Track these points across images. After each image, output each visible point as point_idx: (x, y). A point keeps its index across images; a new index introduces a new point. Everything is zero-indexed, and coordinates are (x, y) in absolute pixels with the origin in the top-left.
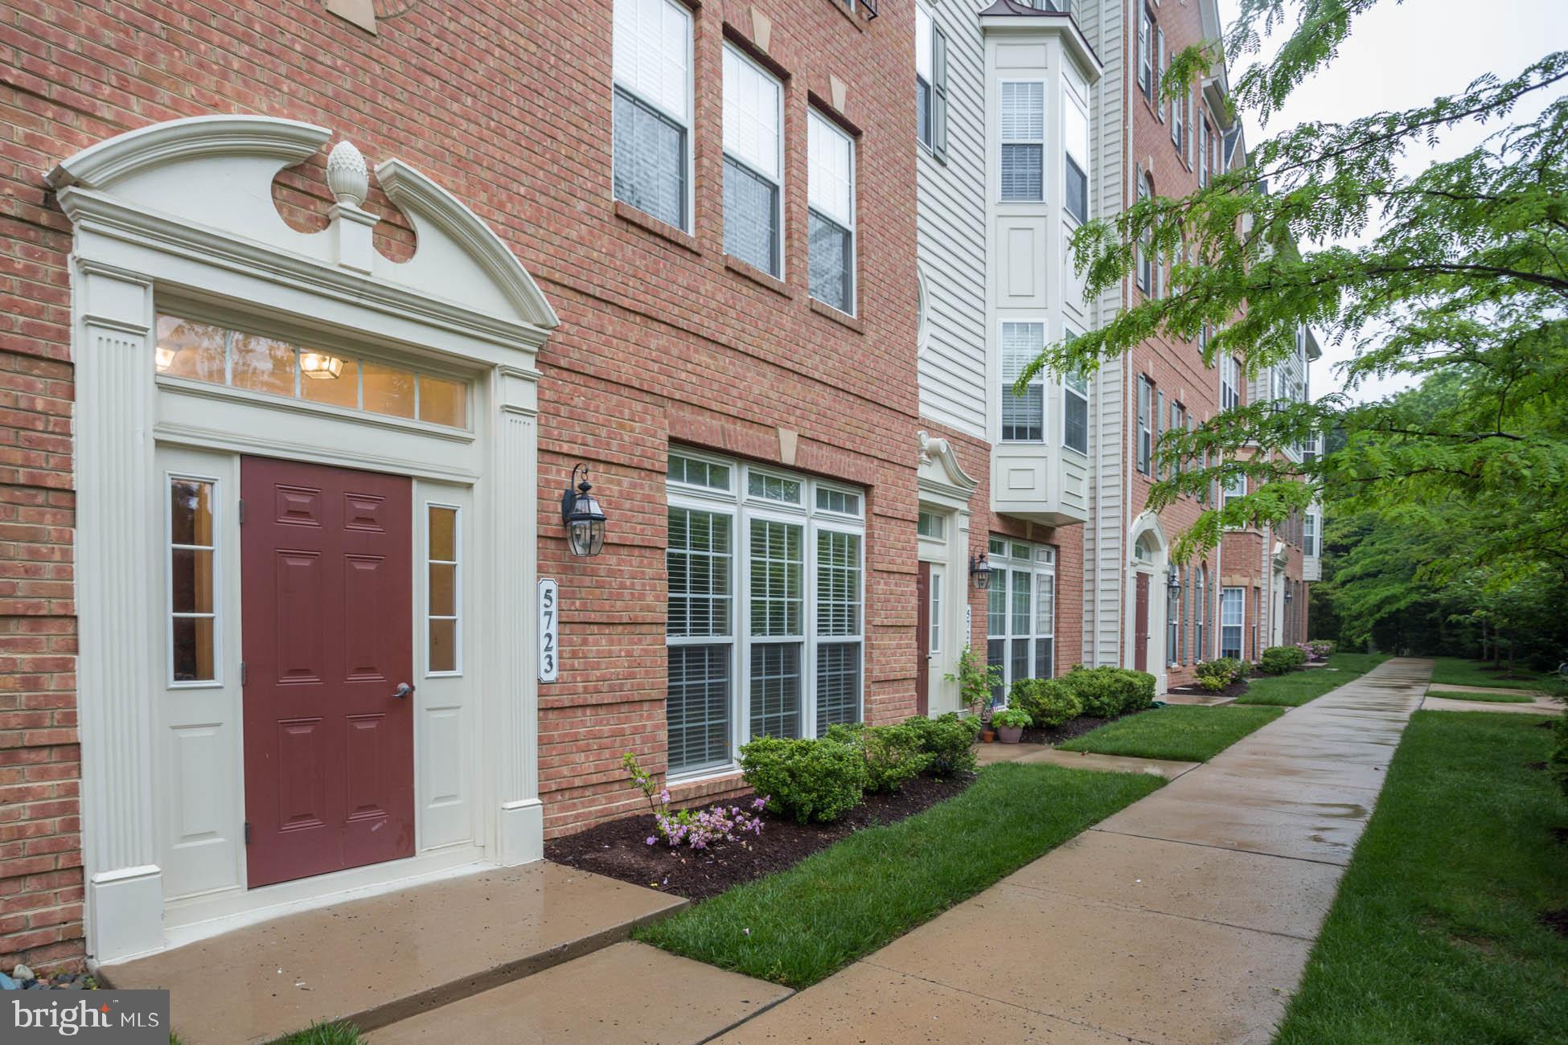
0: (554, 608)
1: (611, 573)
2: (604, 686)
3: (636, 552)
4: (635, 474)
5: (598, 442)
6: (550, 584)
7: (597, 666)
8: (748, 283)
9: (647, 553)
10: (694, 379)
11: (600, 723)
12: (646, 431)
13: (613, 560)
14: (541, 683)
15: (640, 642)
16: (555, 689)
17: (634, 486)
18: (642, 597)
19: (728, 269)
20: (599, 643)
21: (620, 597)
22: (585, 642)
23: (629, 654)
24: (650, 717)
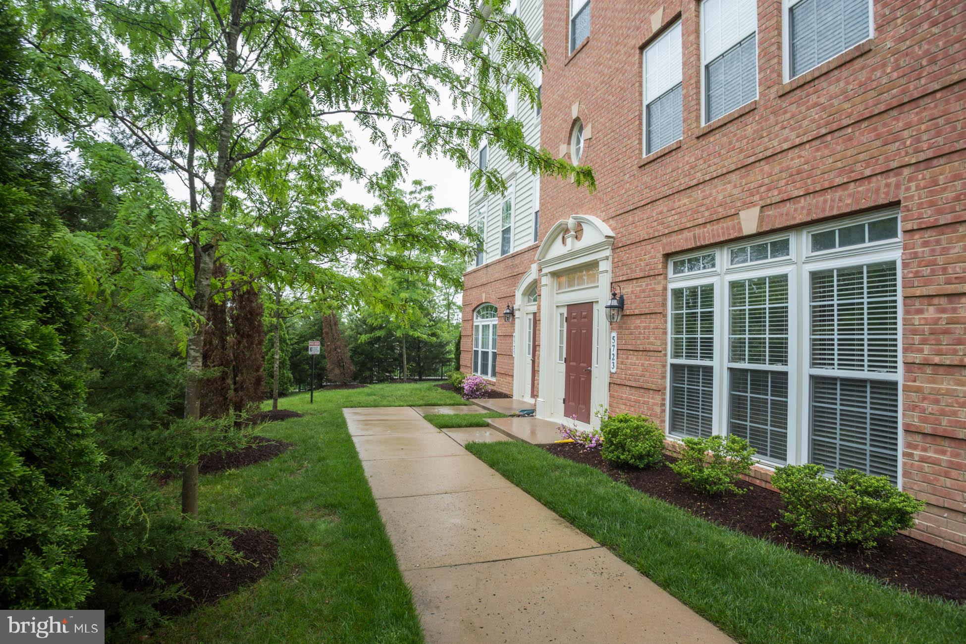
0: (615, 344)
1: (637, 327)
2: (632, 378)
3: (648, 316)
4: (648, 279)
5: (632, 272)
6: (614, 334)
7: (629, 369)
8: (714, 133)
9: (653, 316)
10: (676, 217)
11: (632, 394)
12: (651, 257)
13: (638, 321)
14: (611, 373)
15: (649, 360)
16: (615, 376)
17: (647, 285)
18: (648, 338)
19: (698, 138)
20: (633, 359)
21: (639, 338)
22: (627, 358)
23: (643, 365)
24: (653, 398)
